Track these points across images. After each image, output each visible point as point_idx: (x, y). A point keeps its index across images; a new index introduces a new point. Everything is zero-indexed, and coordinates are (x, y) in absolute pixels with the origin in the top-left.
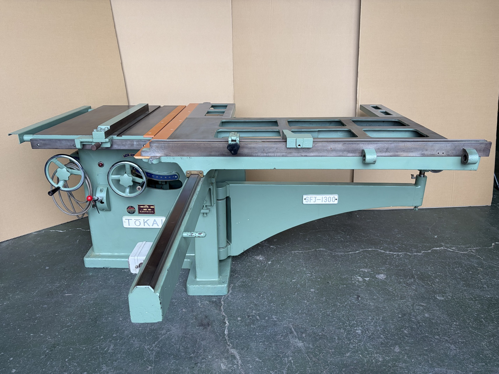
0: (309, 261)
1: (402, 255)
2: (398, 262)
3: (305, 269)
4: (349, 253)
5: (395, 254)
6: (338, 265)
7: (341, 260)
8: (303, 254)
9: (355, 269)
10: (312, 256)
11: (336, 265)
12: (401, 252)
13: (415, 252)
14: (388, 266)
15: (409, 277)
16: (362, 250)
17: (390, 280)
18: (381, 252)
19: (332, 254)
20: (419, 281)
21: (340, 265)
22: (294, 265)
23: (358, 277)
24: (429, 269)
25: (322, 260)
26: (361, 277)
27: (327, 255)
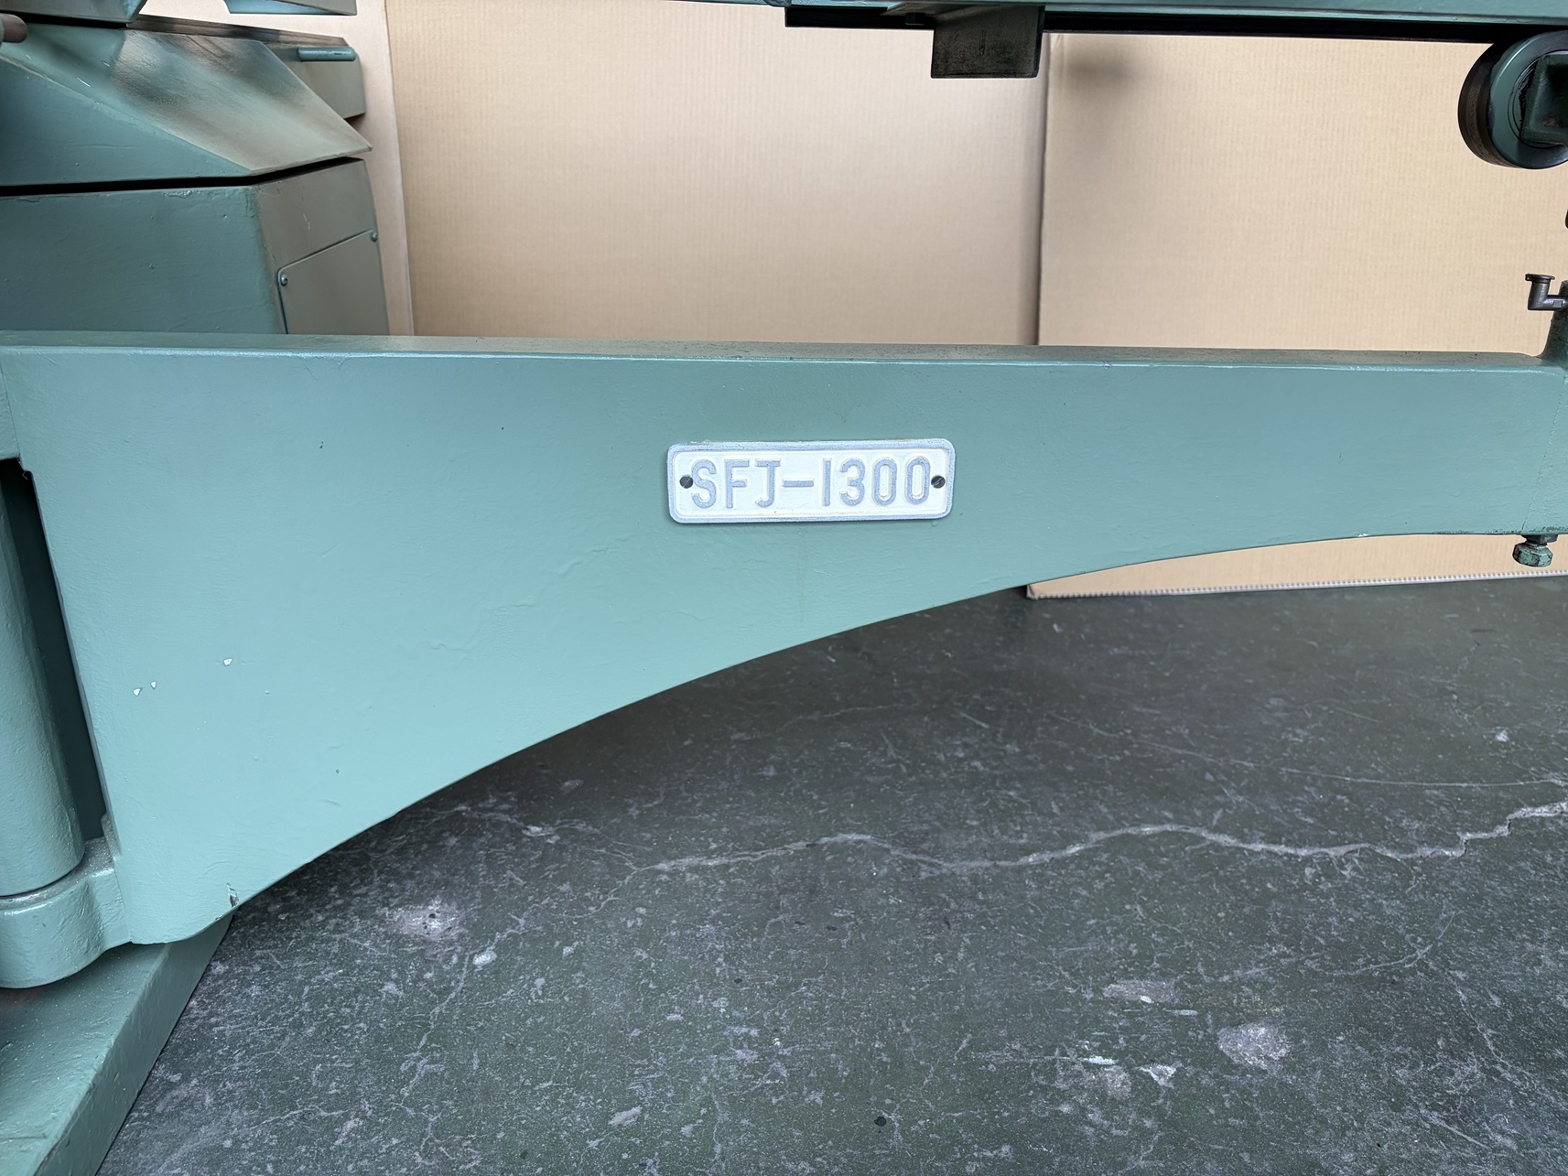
0: (759, 935)
1: (1349, 867)
2: (1341, 921)
3: (721, 1004)
4: (1023, 861)
5: (1307, 861)
6: (953, 958)
7: (970, 916)
8: (727, 877)
9: (1071, 991)
10: (783, 891)
11: (939, 958)
12: (1340, 844)
13: (1421, 843)
14: (1284, 955)
15: (1447, 1037)
16: (1102, 835)
17: (1328, 1072)
18: (1216, 846)
19: (916, 875)
20: (1520, 1076)
21: (966, 960)
22: (649, 975)
23: (1098, 1060)
24: (1549, 963)
25: (847, 919)
26: (1119, 1056)
27: (886, 877)
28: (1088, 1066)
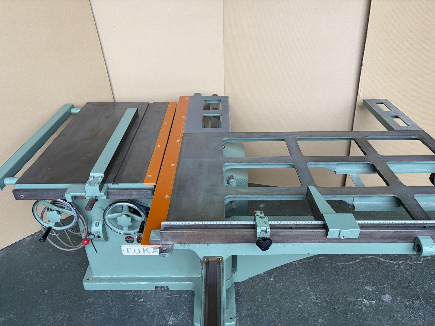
0: (311, 277)
1: (402, 266)
2: (401, 276)
3: (308, 288)
4: (349, 263)
5: (396, 264)
6: (341, 282)
7: (342, 274)
8: (303, 265)
9: (359, 288)
10: (313, 268)
11: (339, 282)
12: (401, 261)
13: (415, 261)
14: (391, 283)
15: (415, 297)
16: (362, 258)
17: (397, 303)
18: (381, 261)
19: (333, 266)
20: (425, 304)
21: (343, 282)
22: (296, 283)
23: (364, 300)
24: (432, 285)
25: (323, 274)
26: (367, 299)
27: (328, 266)
28: (363, 301)
